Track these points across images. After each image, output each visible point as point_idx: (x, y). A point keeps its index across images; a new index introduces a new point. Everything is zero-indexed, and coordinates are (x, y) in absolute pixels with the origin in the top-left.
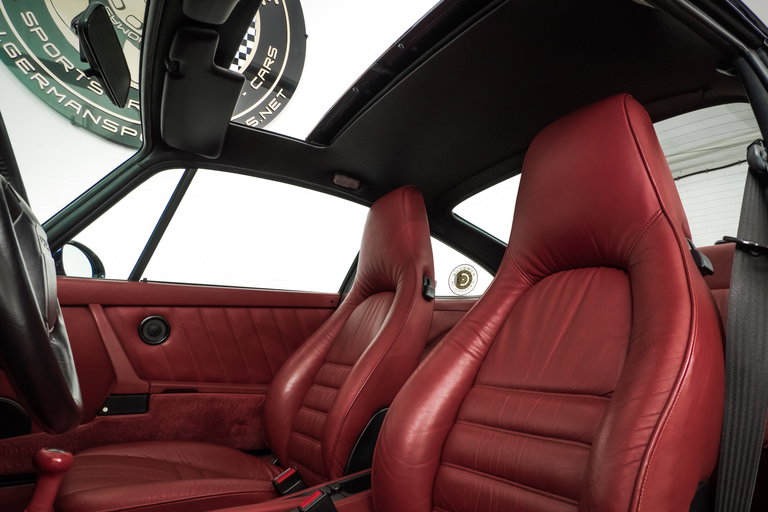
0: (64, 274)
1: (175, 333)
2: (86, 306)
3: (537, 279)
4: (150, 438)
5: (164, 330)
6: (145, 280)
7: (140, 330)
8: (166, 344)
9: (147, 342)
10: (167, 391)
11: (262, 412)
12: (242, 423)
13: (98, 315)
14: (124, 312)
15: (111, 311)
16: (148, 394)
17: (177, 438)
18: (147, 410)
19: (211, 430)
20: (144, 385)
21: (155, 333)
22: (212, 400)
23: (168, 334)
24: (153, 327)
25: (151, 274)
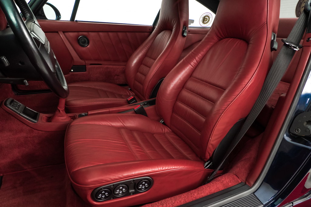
0: (46, 18)
1: (91, 43)
2: (57, 32)
3: (220, 39)
4: (88, 80)
5: (87, 41)
6: (76, 21)
7: (78, 41)
8: (88, 46)
9: (83, 46)
10: (91, 64)
11: (124, 72)
12: (118, 76)
13: (62, 35)
14: (71, 34)
15: (66, 34)
16: (85, 66)
17: (97, 80)
18: (86, 71)
19: (108, 78)
20: (82, 62)
21: (84, 42)
22: (107, 68)
23: (88, 43)
24: (83, 40)
25: (77, 18)
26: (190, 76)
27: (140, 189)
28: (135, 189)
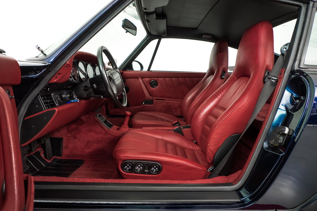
0: (133, 70)
1: (159, 85)
2: (138, 78)
4: (154, 110)
5: (156, 83)
6: (151, 71)
7: (151, 84)
8: (157, 87)
9: (153, 87)
10: (157, 100)
11: (181, 107)
12: (176, 109)
13: (140, 80)
14: (147, 79)
15: (143, 79)
16: (153, 100)
17: (160, 111)
18: (153, 104)
19: (168, 110)
20: (151, 98)
21: (154, 85)
22: (168, 102)
23: (157, 85)
24: (154, 83)
25: (152, 69)
26: (216, 106)
27: (152, 171)
28: (149, 170)
